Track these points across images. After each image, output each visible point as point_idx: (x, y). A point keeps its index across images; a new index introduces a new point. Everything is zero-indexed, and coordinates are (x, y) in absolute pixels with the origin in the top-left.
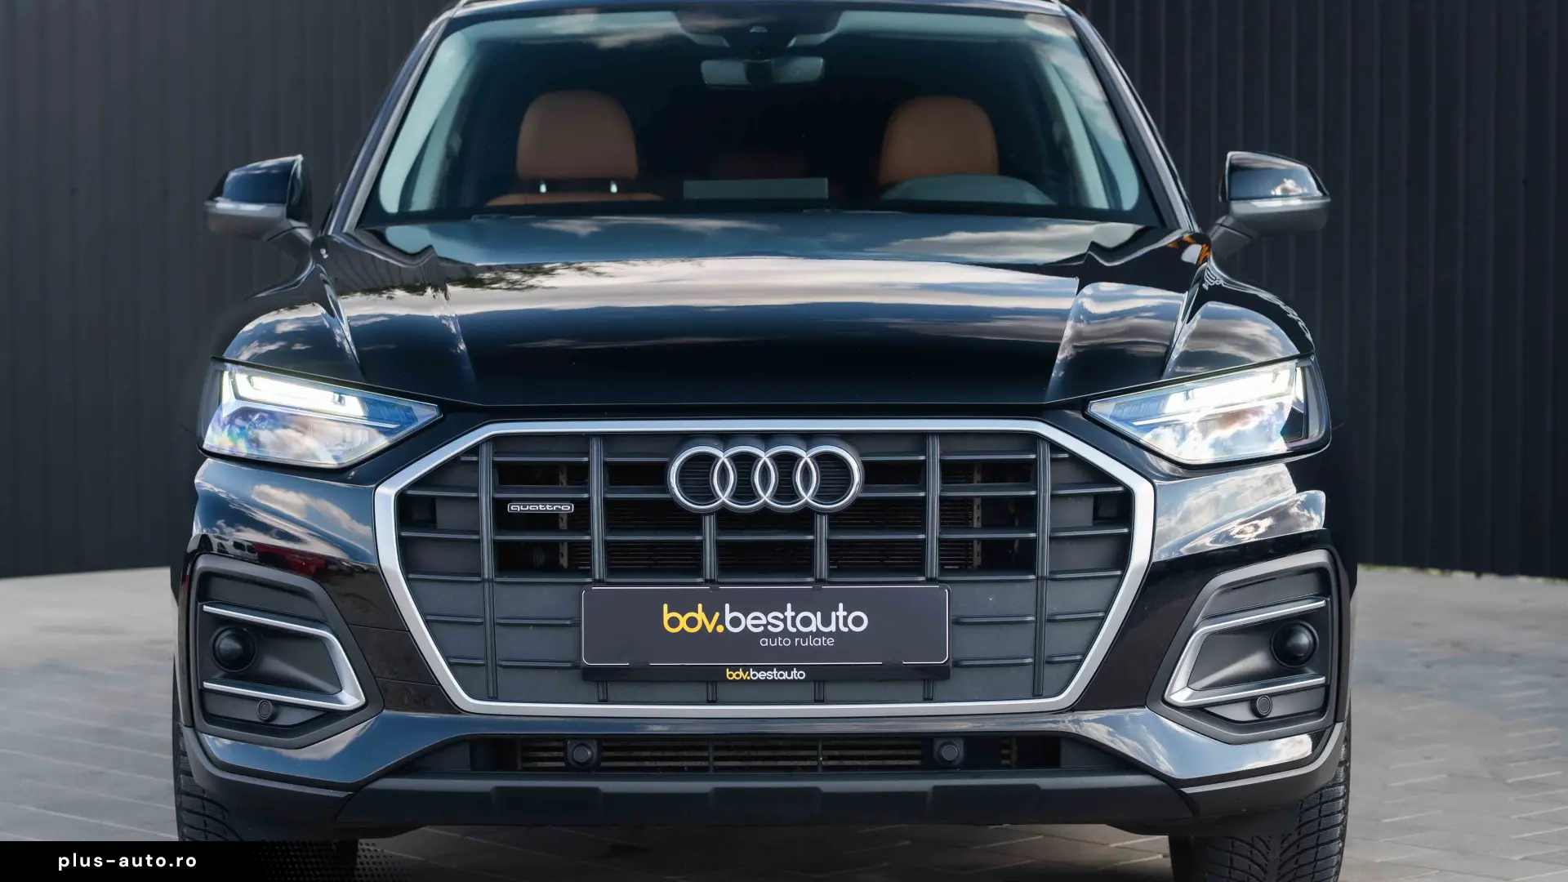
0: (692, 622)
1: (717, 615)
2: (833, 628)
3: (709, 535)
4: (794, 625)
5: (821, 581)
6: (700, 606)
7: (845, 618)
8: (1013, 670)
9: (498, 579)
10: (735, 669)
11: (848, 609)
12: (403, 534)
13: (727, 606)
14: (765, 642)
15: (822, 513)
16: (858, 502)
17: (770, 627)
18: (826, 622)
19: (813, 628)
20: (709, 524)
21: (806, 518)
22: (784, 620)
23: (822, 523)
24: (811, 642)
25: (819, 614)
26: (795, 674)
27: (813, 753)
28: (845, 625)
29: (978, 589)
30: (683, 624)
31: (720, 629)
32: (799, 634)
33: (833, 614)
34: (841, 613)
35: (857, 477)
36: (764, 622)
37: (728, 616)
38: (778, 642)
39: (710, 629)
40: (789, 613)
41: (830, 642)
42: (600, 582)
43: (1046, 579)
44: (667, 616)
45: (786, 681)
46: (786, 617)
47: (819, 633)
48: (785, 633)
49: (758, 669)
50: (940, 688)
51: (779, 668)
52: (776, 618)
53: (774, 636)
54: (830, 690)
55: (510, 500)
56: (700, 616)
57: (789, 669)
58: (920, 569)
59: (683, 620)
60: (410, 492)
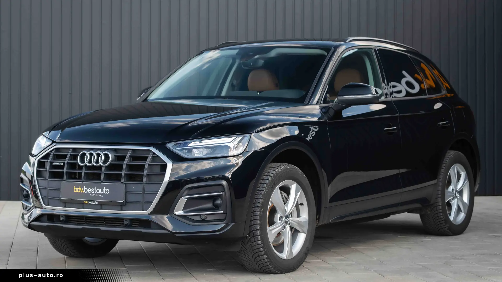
0: (79, 190)
1: (83, 189)
2: (103, 193)
3: (84, 171)
4: (96, 192)
5: (102, 182)
6: (80, 186)
7: (105, 190)
8: (138, 204)
9: (49, 179)
10: (85, 201)
11: (106, 189)
12: (37, 169)
13: (85, 187)
14: (91, 195)
15: (104, 167)
16: (110, 164)
17: (92, 192)
18: (102, 191)
19: (99, 192)
20: (84, 168)
21: (100, 168)
22: (94, 190)
23: (103, 169)
24: (99, 196)
25: (100, 189)
26: (96, 203)
27: (102, 222)
28: (105, 192)
29: (132, 185)
30: (77, 191)
31: (83, 192)
32: (97, 194)
33: (103, 189)
34: (105, 189)
35: (110, 159)
36: (91, 191)
37: (85, 189)
38: (93, 195)
39: (81, 192)
40: (95, 189)
41: (102, 196)
42: (65, 181)
43: (145, 183)
44: (74, 188)
45: (94, 204)
46: (95, 190)
47: (100, 194)
48: (94, 193)
49: (89, 201)
50: (124, 208)
51: (93, 201)
52: (93, 190)
53: (92, 194)
54: (103, 207)
55: (53, 162)
56: (80, 189)
57: (94, 201)
58: (120, 180)
59: (77, 189)
60: (40, 160)
